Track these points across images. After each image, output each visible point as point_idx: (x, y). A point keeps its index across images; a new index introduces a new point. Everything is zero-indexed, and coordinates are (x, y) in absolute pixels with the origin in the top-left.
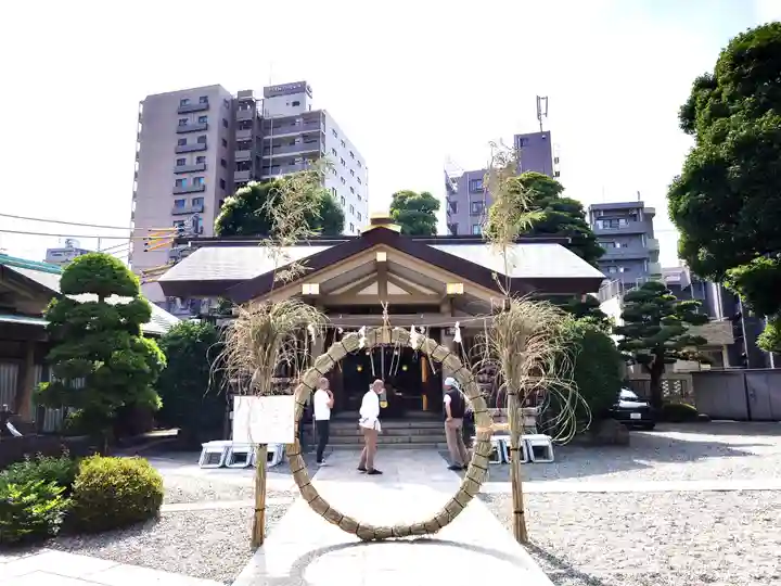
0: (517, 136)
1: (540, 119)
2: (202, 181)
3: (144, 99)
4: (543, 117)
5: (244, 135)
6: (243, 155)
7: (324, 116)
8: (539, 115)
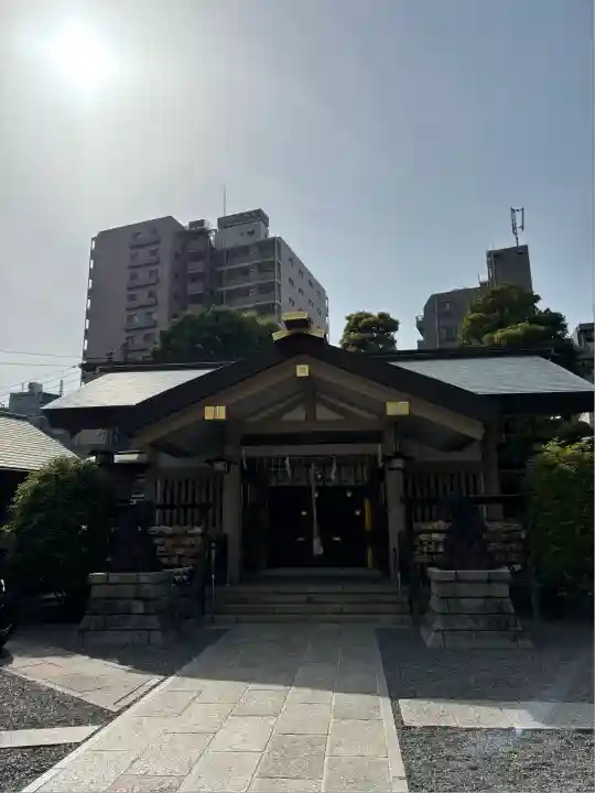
0: (490, 254)
1: (516, 234)
2: (155, 317)
3: (95, 235)
4: (519, 230)
5: (197, 267)
6: (195, 288)
7: (279, 244)
8: (514, 228)
